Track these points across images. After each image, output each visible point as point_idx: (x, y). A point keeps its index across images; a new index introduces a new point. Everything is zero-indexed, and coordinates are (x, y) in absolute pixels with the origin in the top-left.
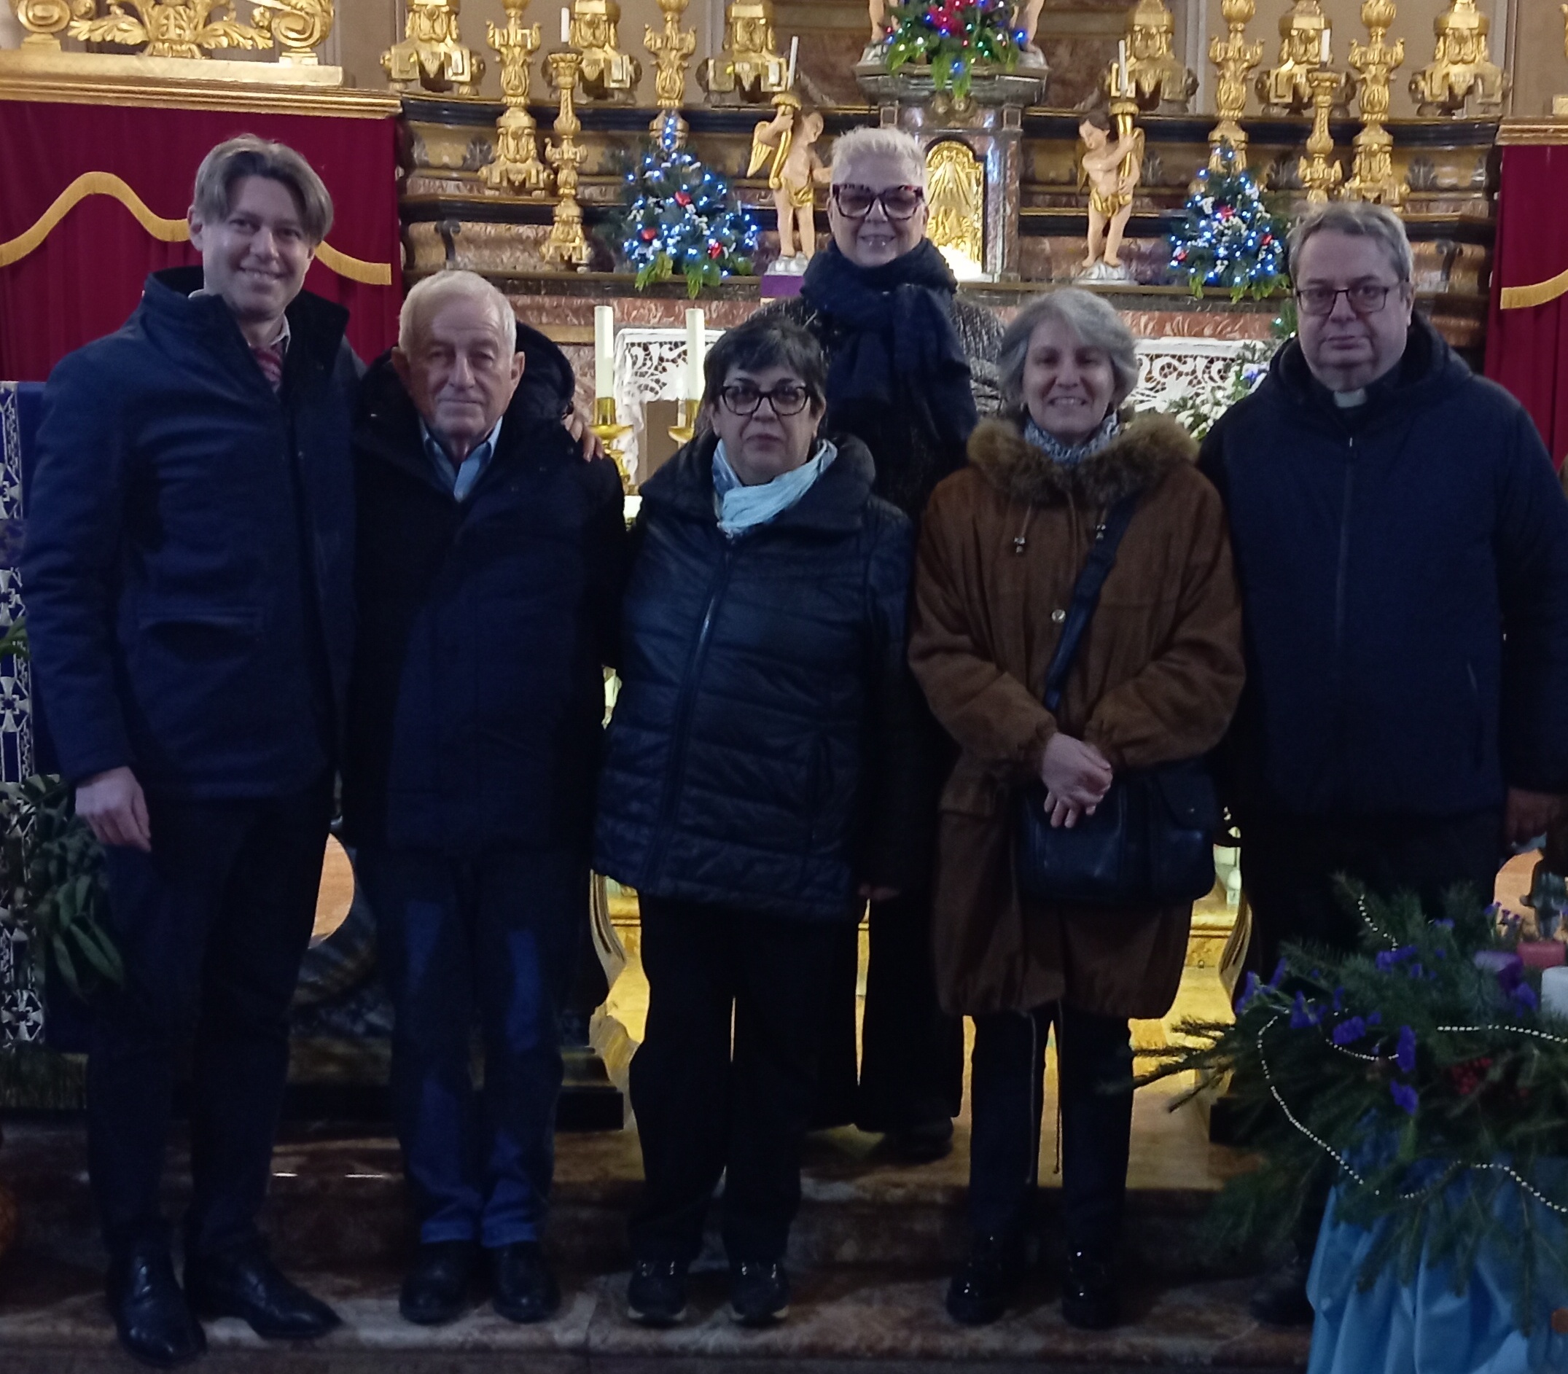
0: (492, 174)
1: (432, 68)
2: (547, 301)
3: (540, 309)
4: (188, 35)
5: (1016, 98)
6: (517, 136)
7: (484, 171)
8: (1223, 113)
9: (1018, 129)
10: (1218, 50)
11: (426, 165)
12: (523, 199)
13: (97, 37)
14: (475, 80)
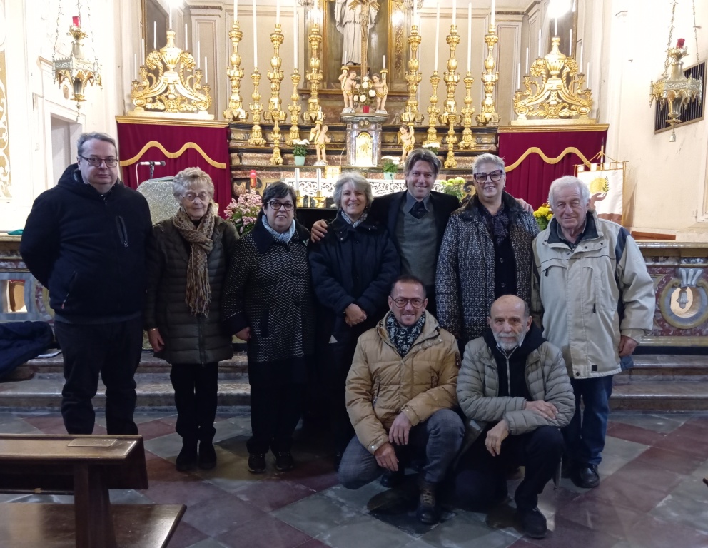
0: (251, 141)
1: (236, 115)
2: (265, 172)
3: (263, 174)
4: (176, 107)
5: (380, 122)
6: (257, 132)
7: (249, 141)
8: (431, 125)
9: (381, 129)
10: (429, 110)
11: (235, 139)
12: (258, 147)
13: (153, 108)
14: (246, 118)
